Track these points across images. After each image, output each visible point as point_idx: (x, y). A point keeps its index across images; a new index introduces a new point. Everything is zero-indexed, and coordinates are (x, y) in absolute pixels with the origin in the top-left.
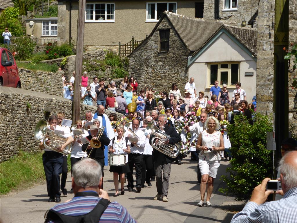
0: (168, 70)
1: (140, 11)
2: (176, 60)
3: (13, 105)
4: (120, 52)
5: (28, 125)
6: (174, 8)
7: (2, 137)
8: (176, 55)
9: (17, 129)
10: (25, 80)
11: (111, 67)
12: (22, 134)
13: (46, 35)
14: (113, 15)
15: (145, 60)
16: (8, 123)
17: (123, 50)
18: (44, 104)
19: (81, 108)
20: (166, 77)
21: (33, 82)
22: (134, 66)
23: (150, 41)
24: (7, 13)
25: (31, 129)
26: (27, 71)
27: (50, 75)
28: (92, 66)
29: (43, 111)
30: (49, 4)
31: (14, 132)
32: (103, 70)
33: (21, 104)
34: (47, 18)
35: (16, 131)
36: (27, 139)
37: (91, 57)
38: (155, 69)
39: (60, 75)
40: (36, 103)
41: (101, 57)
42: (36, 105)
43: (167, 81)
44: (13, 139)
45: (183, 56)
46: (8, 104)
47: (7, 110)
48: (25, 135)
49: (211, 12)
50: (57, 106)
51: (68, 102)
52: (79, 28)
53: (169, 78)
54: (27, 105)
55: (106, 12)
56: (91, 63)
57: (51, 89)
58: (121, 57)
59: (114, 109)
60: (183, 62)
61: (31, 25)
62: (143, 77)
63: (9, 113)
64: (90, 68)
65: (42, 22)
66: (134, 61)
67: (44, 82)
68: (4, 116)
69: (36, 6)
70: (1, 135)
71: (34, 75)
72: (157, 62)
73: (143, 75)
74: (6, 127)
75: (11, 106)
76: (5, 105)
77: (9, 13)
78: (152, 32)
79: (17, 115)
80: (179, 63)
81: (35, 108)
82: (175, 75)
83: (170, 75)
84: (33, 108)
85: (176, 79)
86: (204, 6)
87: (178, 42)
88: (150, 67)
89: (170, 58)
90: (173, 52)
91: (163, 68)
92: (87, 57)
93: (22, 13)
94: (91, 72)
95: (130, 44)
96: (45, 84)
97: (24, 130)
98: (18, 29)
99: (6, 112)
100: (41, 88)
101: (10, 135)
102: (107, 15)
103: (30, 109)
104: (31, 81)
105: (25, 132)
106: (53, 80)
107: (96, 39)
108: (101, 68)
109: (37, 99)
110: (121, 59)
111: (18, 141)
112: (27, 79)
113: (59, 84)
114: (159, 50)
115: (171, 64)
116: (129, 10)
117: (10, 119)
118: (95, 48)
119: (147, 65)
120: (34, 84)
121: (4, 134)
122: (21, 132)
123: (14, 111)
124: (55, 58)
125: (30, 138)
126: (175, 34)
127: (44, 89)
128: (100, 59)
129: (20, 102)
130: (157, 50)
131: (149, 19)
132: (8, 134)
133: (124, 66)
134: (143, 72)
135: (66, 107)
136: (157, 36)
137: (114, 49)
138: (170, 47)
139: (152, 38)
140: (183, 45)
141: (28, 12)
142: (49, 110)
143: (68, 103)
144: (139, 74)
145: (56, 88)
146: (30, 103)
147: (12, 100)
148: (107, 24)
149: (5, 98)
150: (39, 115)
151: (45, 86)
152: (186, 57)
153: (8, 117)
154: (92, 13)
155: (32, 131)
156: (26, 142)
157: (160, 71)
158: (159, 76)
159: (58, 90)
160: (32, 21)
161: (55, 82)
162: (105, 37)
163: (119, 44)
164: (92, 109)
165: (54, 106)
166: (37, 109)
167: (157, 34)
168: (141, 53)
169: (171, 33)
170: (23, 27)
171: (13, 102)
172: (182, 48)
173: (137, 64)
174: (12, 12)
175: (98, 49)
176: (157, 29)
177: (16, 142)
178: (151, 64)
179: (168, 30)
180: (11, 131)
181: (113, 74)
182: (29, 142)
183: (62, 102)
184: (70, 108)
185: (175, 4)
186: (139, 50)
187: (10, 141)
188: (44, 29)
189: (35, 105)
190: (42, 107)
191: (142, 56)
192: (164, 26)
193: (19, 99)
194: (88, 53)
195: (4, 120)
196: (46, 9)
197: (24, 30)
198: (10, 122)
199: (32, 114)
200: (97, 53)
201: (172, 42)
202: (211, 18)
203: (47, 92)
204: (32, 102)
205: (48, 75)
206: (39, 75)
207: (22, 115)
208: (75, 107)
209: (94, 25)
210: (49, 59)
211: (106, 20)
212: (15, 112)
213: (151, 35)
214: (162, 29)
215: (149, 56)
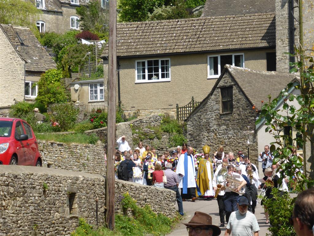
0: (233, 134)
1: (200, 66)
2: (242, 122)
3: (24, 187)
4: (178, 115)
5: (45, 210)
6: (241, 61)
7: (11, 226)
8: (241, 117)
9: (31, 216)
10: (56, 156)
11: (168, 134)
12: (38, 221)
13: (94, 100)
14: (169, 73)
15: (205, 124)
16: (18, 208)
17: (182, 113)
18: (67, 183)
19: (116, 186)
20: (231, 143)
21: (67, 157)
22: (193, 131)
23: (210, 101)
24: (49, 76)
25: (49, 214)
26: (58, 145)
27: (88, 148)
28: (145, 134)
29: (66, 192)
30: (97, 63)
31: (28, 219)
32: (159, 139)
33: (35, 185)
34: (95, 80)
35: (30, 218)
36: (45, 227)
37: (144, 123)
38: (218, 134)
39: (101, 147)
40: (55, 183)
41: (156, 122)
42: (56, 185)
43: (233, 148)
44: (26, 228)
45: (250, 117)
46: (18, 186)
47: (16, 193)
48: (42, 223)
49: (285, 63)
50: (86, 185)
51: (99, 179)
52: (109, 91)
53: (235, 144)
54: (43, 186)
55: (160, 70)
56: (144, 130)
57: (89, 164)
58: (180, 121)
59: (162, 184)
60: (251, 124)
61: (76, 89)
62: (203, 144)
63: (19, 197)
64: (143, 137)
65: (89, 85)
66: (192, 126)
67: (81, 156)
68: (13, 200)
69: (81, 66)
70: (10, 223)
71: (67, 149)
72: (219, 125)
73: (204, 142)
74: (16, 214)
75: (21, 188)
76: (13, 187)
77: (51, 77)
78: (212, 90)
79: (31, 198)
80: (246, 125)
81: (55, 189)
82: (242, 140)
83: (236, 141)
84: (52, 189)
85: (243, 145)
86: (276, 56)
87: (243, 101)
88: (211, 132)
89: (234, 121)
90: (238, 112)
91: (227, 133)
92: (138, 124)
93: (65, 76)
94: (144, 141)
95: (189, 106)
96: (82, 159)
97: (40, 216)
98: (60, 94)
99: (16, 195)
100: (77, 163)
101: (21, 223)
102: (162, 74)
103: (48, 190)
104: (65, 156)
105: (42, 219)
106: (92, 153)
107: (149, 102)
108: (156, 136)
109: (56, 178)
110: (180, 124)
111: (33, 230)
112: (59, 153)
113: (100, 157)
114: (221, 111)
115: (236, 127)
116: (187, 65)
117: (21, 204)
118: (149, 112)
119: (208, 130)
120: (68, 160)
121: (14, 222)
122: (37, 219)
123: (26, 194)
124: (101, 127)
125: (49, 225)
126: (239, 92)
127: (81, 165)
128: (155, 125)
129: (33, 183)
130: (218, 111)
131: (212, 75)
132: (19, 222)
133: (184, 132)
134: (203, 138)
135: (97, 186)
136: (218, 95)
137: (171, 113)
138: (234, 107)
139: (213, 97)
140: (249, 104)
141: (73, 74)
142: (74, 190)
143: (100, 181)
144: (199, 141)
145: (96, 163)
146: (48, 183)
147: (23, 181)
148: (162, 83)
149: (13, 179)
150: (60, 197)
151: (82, 161)
152: (253, 118)
153: (18, 202)
154: (144, 72)
155: (51, 216)
156: (44, 230)
157: (223, 136)
158: (223, 142)
159: (98, 165)
160: (78, 85)
161: (95, 155)
162: (160, 99)
163: (177, 107)
164: (131, 186)
165: (80, 185)
166: (57, 190)
167: (218, 92)
168: (200, 116)
169: (234, 90)
170: (67, 92)
171: (24, 183)
172: (249, 107)
173: (197, 129)
174: (54, 75)
175: (153, 114)
176: (218, 86)
177: (30, 232)
178: (212, 128)
179: (231, 87)
180: (23, 218)
181: (171, 142)
182: (48, 230)
183: (92, 180)
184: (102, 187)
185: (242, 55)
186: (197, 112)
187: (22, 230)
188: (92, 93)
189: (54, 186)
190: (65, 188)
191: (201, 119)
192: (226, 83)
193: (32, 179)
194: (140, 119)
195: (13, 206)
196: (94, 70)
197: (68, 96)
198: (22, 207)
199: (51, 196)
200: (150, 118)
201: (236, 101)
202: (285, 70)
203: (85, 169)
204: (50, 182)
205: (85, 148)
206: (74, 148)
207: (37, 198)
208: (109, 185)
209: (146, 85)
210: (94, 129)
211: (161, 79)
212: (28, 195)
213: (211, 94)
214: (223, 86)
215: (209, 119)
